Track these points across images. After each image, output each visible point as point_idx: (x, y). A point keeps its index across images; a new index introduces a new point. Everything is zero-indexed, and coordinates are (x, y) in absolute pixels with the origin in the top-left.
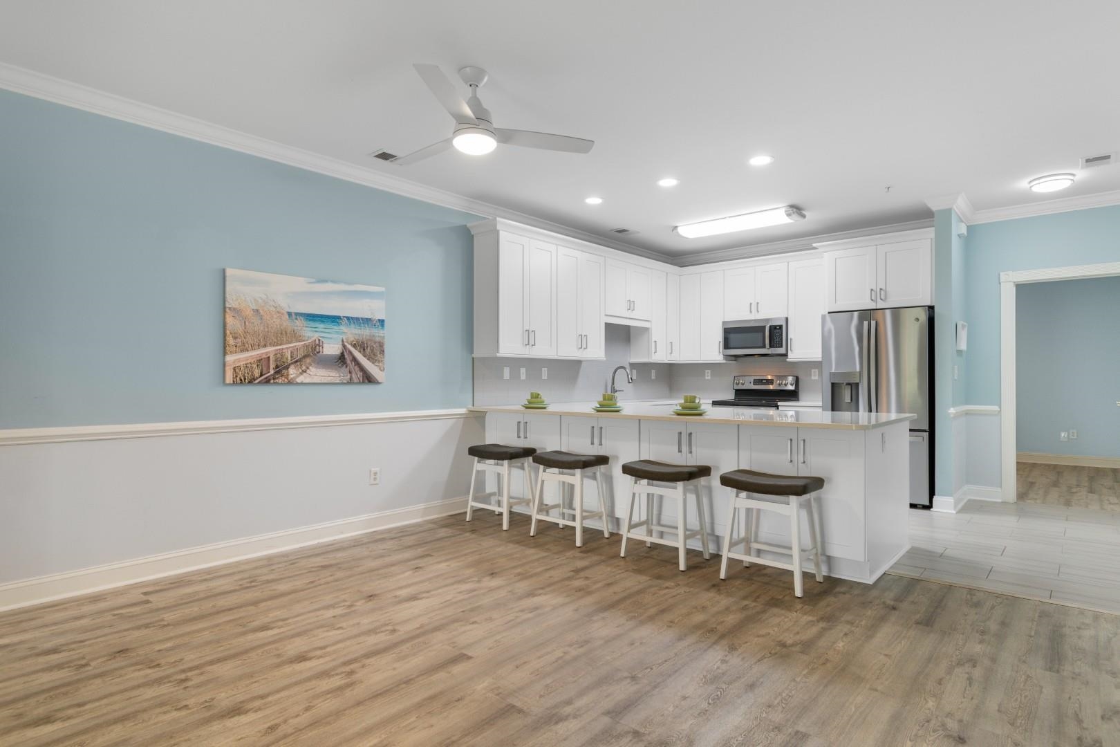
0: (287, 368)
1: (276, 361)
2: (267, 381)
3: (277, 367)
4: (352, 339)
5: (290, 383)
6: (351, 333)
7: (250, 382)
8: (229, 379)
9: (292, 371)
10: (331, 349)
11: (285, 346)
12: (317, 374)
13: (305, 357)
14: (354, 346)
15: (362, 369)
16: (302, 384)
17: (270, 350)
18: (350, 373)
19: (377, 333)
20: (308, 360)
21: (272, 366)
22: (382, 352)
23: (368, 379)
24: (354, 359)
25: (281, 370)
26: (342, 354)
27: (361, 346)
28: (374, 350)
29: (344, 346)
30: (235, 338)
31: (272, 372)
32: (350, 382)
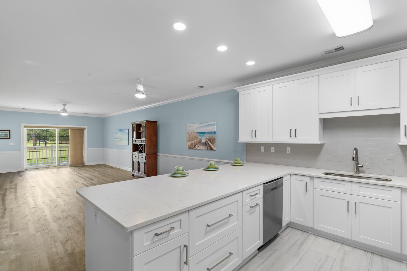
0: (196, 146)
1: (194, 144)
2: (193, 149)
3: (194, 145)
4: (208, 138)
5: (196, 149)
6: (207, 136)
7: (190, 149)
8: (188, 148)
9: (197, 146)
10: (203, 141)
11: (195, 141)
12: (201, 147)
13: (199, 143)
14: (208, 140)
15: (210, 146)
16: (198, 149)
17: (193, 141)
18: (207, 147)
19: (214, 136)
20: (199, 144)
21: (193, 145)
22: (215, 141)
23: (211, 149)
24: (208, 143)
25: (195, 146)
26: (206, 142)
27: (210, 140)
28: (213, 140)
29: (206, 140)
30: (188, 139)
31: (193, 146)
32: (207, 149)
